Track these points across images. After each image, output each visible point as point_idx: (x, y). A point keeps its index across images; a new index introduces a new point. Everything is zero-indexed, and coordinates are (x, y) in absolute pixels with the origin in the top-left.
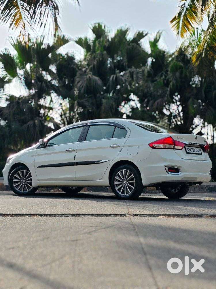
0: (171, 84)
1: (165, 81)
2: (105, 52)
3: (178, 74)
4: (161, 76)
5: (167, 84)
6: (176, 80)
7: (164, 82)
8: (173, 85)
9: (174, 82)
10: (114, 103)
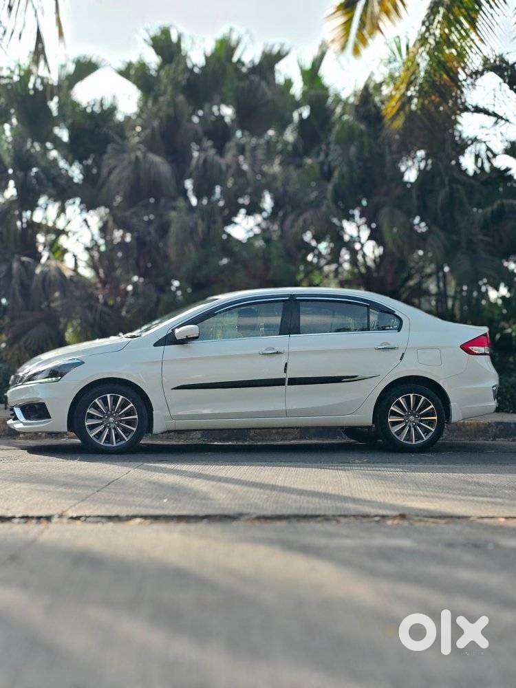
0: (336, 174)
1: (326, 168)
2: (181, 98)
3: (353, 150)
4: (318, 154)
5: (327, 175)
6: (350, 164)
7: (322, 169)
8: (342, 176)
9: (345, 169)
10: (200, 221)
